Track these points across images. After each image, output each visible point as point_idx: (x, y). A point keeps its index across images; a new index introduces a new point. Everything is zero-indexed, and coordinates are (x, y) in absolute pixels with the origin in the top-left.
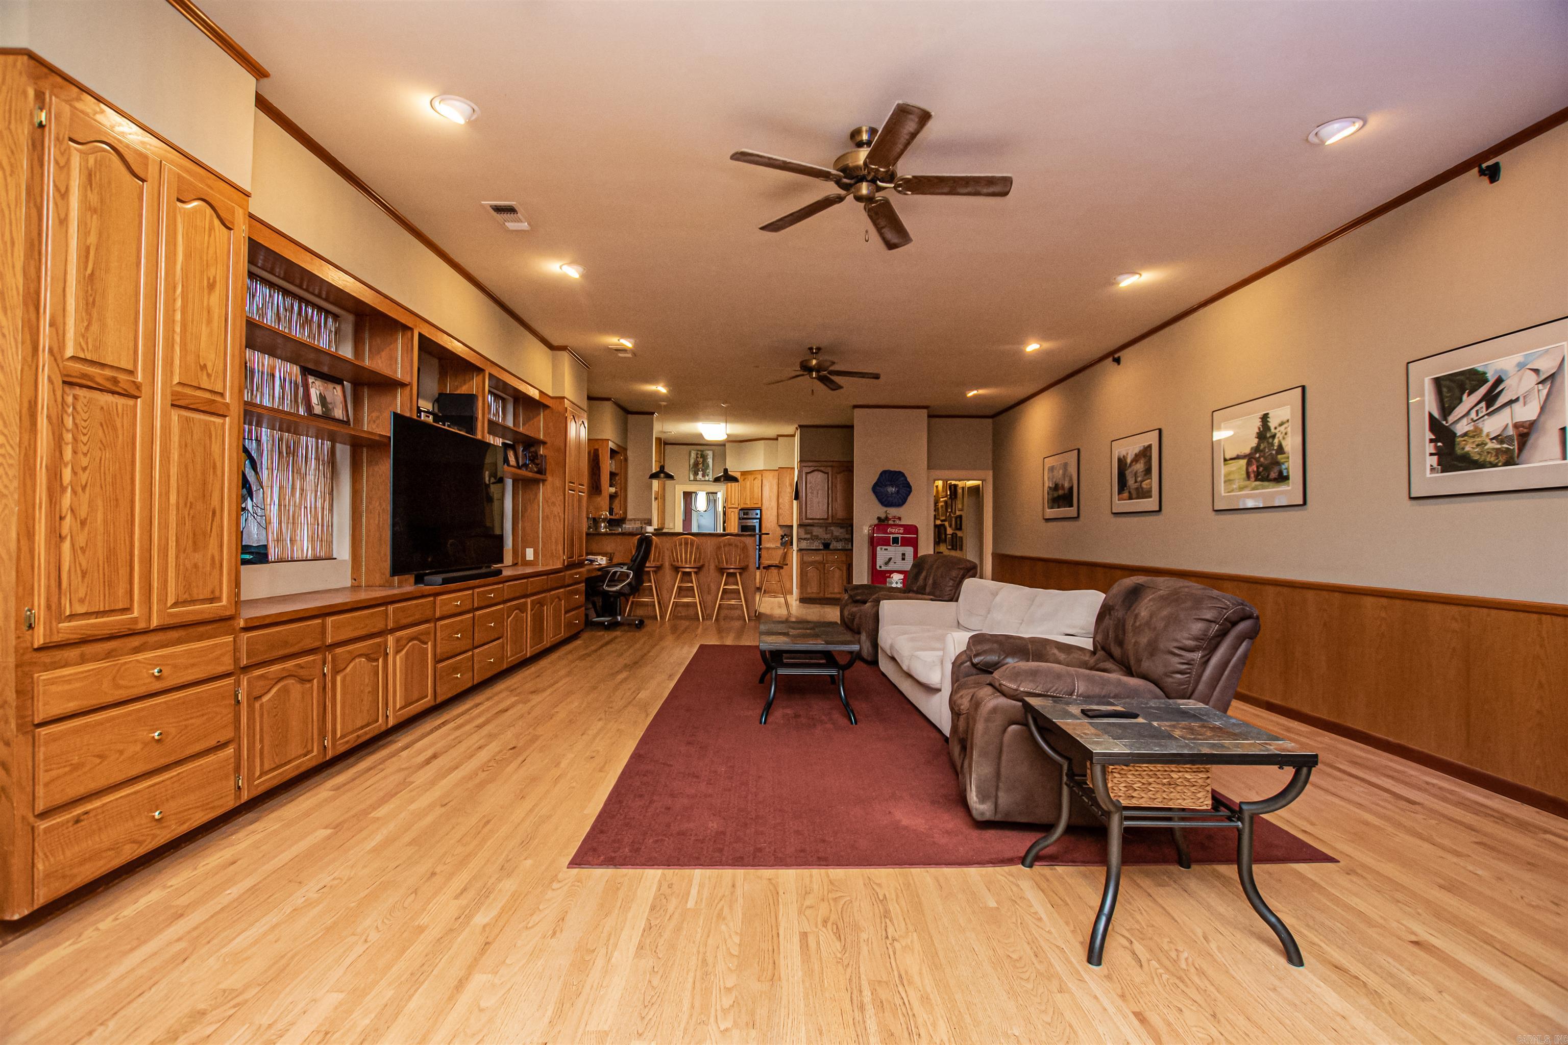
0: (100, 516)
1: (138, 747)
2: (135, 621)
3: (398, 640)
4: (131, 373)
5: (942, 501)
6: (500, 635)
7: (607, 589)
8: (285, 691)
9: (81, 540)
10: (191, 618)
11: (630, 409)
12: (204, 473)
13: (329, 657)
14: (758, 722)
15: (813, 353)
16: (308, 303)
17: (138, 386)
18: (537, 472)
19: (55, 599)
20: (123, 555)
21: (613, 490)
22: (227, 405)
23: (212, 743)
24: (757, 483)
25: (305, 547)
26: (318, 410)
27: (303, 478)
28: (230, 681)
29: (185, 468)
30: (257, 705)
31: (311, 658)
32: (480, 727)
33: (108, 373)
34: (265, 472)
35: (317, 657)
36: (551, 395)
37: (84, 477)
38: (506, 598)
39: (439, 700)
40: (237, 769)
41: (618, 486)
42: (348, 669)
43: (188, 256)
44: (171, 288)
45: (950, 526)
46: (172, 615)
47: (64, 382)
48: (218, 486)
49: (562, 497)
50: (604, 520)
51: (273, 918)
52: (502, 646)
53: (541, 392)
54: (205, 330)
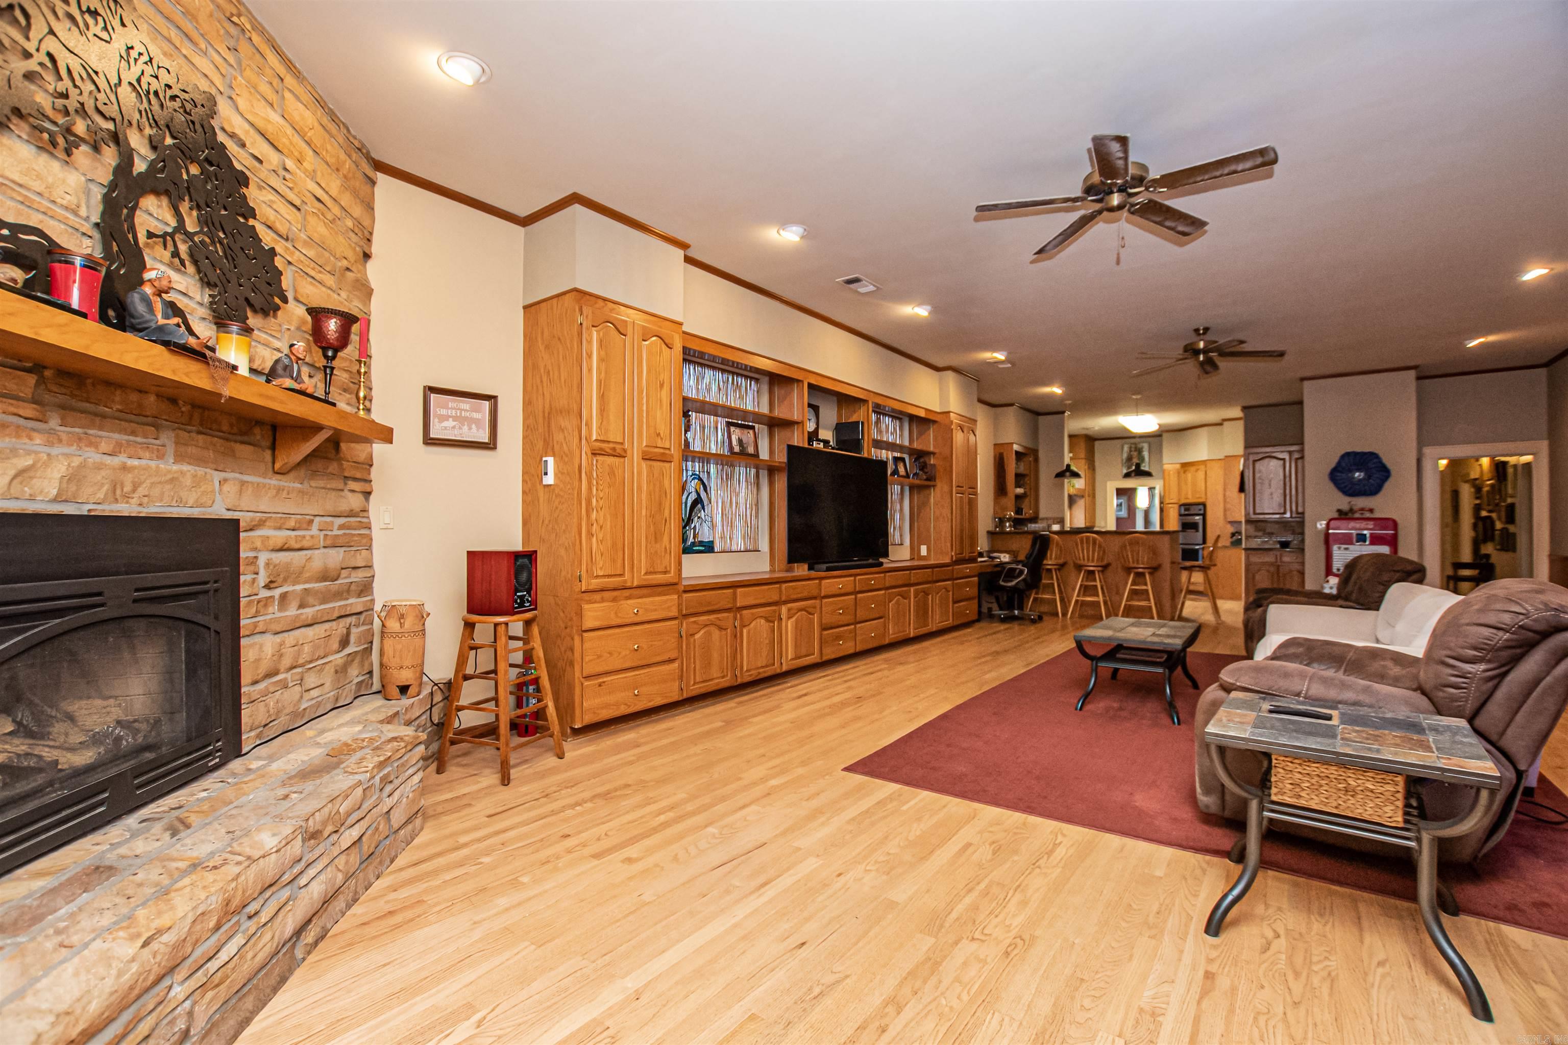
0: (609, 523)
1: (628, 652)
2: (625, 581)
3: (789, 610)
4: (622, 444)
5: (1488, 485)
6: (881, 615)
7: (1002, 583)
8: (709, 634)
9: (601, 536)
10: (654, 582)
11: (1040, 410)
12: (660, 497)
13: (738, 616)
14: (1073, 709)
15: (1200, 334)
16: (738, 375)
17: (625, 451)
18: (927, 479)
19: (589, 567)
20: (620, 545)
21: (1020, 491)
22: (672, 456)
23: (665, 657)
24: (1201, 475)
25: (739, 543)
26: (737, 449)
27: (737, 495)
28: (676, 622)
29: (650, 494)
30: (692, 640)
31: (725, 615)
32: (846, 681)
33: (611, 445)
34: (713, 492)
35: (731, 615)
36: (938, 410)
37: (601, 503)
38: (887, 585)
39: (825, 658)
40: (681, 678)
41: (1028, 487)
42: (752, 625)
43: (649, 372)
44: (640, 392)
45: (1499, 519)
46: (645, 580)
47: (593, 454)
48: (667, 504)
49: (949, 500)
50: (1009, 520)
51: (676, 757)
52: (885, 626)
53: (926, 410)
54: (658, 414)
